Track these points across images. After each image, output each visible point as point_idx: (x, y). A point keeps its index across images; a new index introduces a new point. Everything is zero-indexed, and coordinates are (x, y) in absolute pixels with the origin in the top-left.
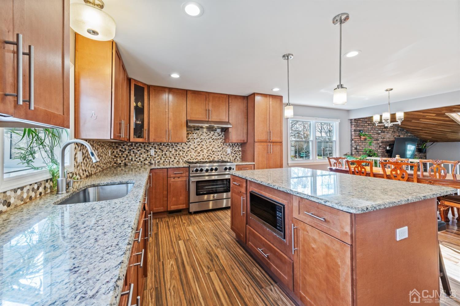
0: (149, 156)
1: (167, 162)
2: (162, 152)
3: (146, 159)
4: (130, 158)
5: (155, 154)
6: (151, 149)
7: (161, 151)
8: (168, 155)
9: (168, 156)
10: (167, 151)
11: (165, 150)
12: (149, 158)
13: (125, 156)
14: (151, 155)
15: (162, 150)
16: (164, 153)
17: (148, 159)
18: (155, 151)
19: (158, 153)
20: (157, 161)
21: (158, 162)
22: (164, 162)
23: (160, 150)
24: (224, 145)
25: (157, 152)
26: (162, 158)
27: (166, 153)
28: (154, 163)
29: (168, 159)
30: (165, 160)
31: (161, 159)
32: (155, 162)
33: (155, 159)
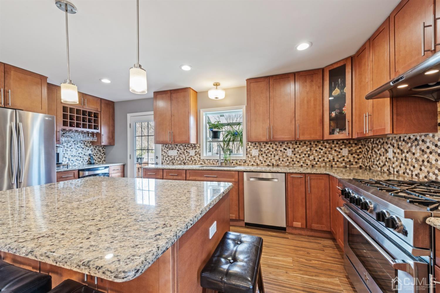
0: (388, 160)
1: (408, 174)
2: (402, 154)
3: (385, 164)
4: (373, 160)
5: (393, 157)
6: (389, 148)
7: (400, 152)
8: (410, 160)
9: (410, 163)
10: (407, 152)
11: (405, 151)
12: (388, 162)
13: (370, 157)
14: (389, 159)
15: (402, 150)
16: (404, 155)
17: (386, 163)
18: (393, 152)
19: (397, 155)
20: (395, 170)
21: (397, 172)
22: (404, 173)
23: (398, 151)
25: (395, 153)
26: (402, 165)
27: (407, 155)
28: (392, 172)
29: (410, 169)
30: (406, 169)
31: (400, 167)
32: (394, 171)
33: (394, 166)
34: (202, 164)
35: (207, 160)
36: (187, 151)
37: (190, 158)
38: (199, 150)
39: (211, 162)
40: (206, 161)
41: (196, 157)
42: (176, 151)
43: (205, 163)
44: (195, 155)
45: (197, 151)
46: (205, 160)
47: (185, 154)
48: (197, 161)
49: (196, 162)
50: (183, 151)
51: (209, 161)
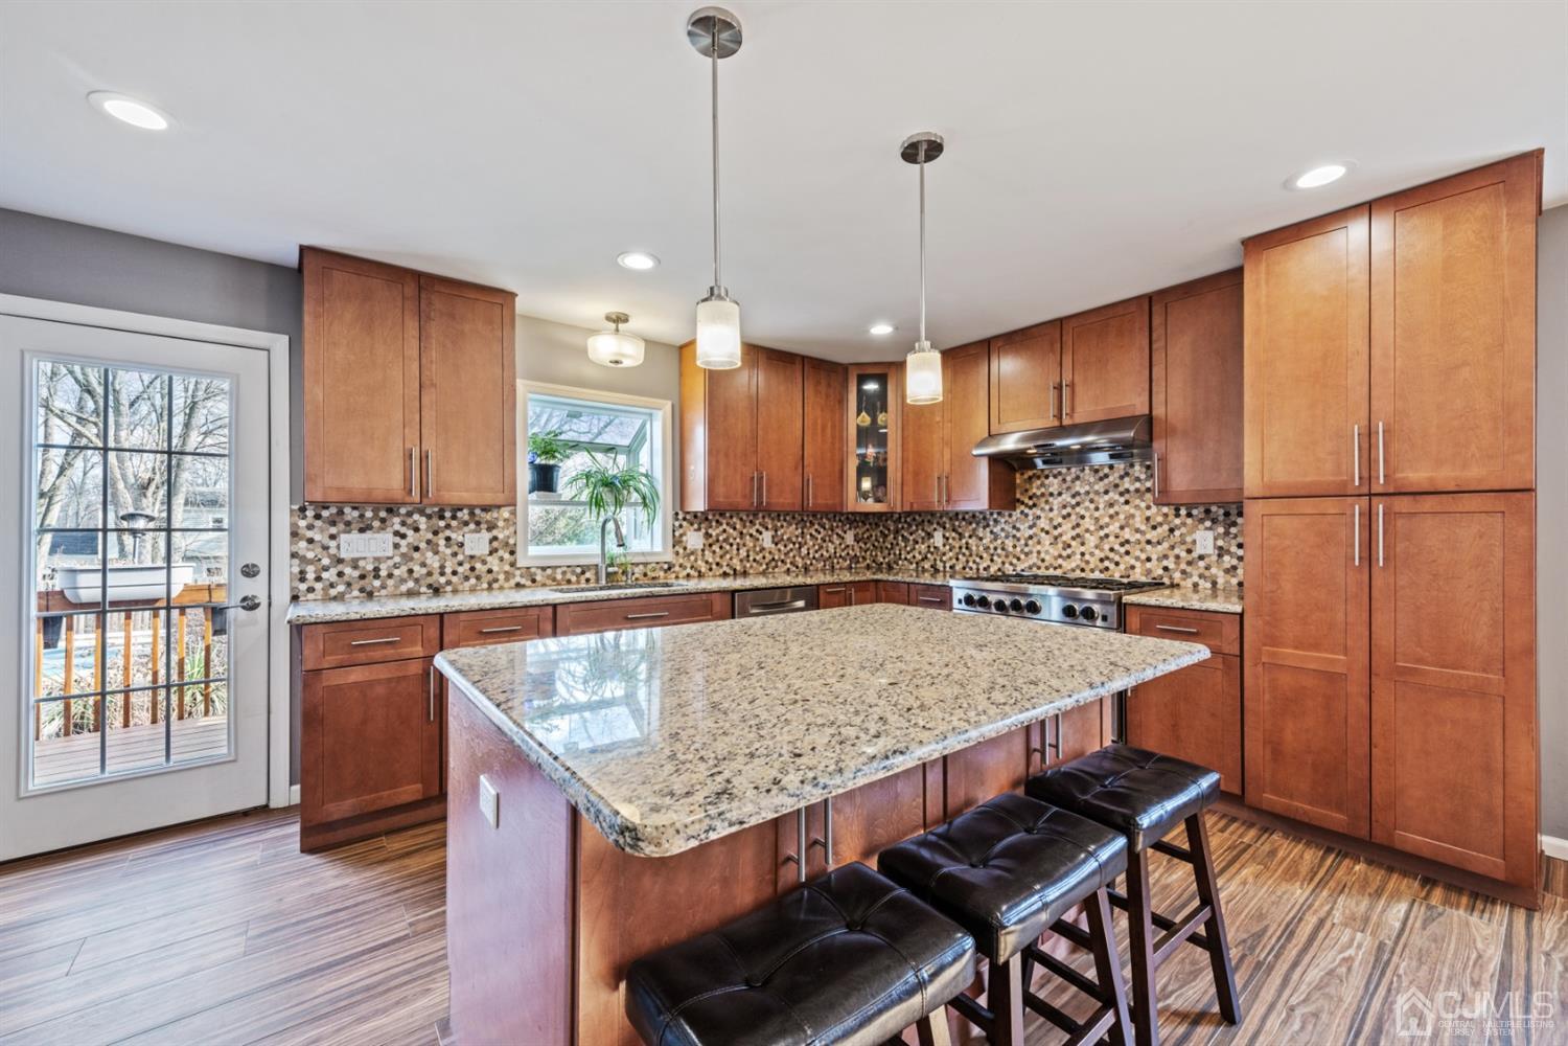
0: (932, 549)
1: (971, 569)
2: (960, 539)
3: (926, 558)
4: (898, 552)
5: (944, 545)
6: (935, 529)
7: (957, 536)
8: (974, 548)
9: (974, 553)
10: (970, 537)
11: (967, 535)
12: (932, 553)
13: (889, 546)
14: (935, 548)
15: (960, 534)
16: (964, 541)
17: (929, 555)
18: (944, 536)
19: (951, 541)
20: (948, 565)
21: (951, 567)
22: (964, 568)
23: (954, 534)
24: (1177, 515)
25: (948, 539)
26: (960, 556)
27: (970, 541)
28: (941, 569)
29: (974, 562)
30: (967, 562)
31: (957, 559)
32: (945, 567)
33: (944, 558)
34: (524, 586)
35: (544, 569)
36: (448, 539)
37: (467, 566)
38: (507, 533)
39: (559, 577)
40: (539, 572)
41: (496, 562)
42: (388, 538)
43: (534, 581)
44: (491, 553)
45: (501, 536)
46: (533, 570)
47: (442, 548)
48: (501, 577)
49: (496, 580)
50: (430, 536)
51: (549, 571)
